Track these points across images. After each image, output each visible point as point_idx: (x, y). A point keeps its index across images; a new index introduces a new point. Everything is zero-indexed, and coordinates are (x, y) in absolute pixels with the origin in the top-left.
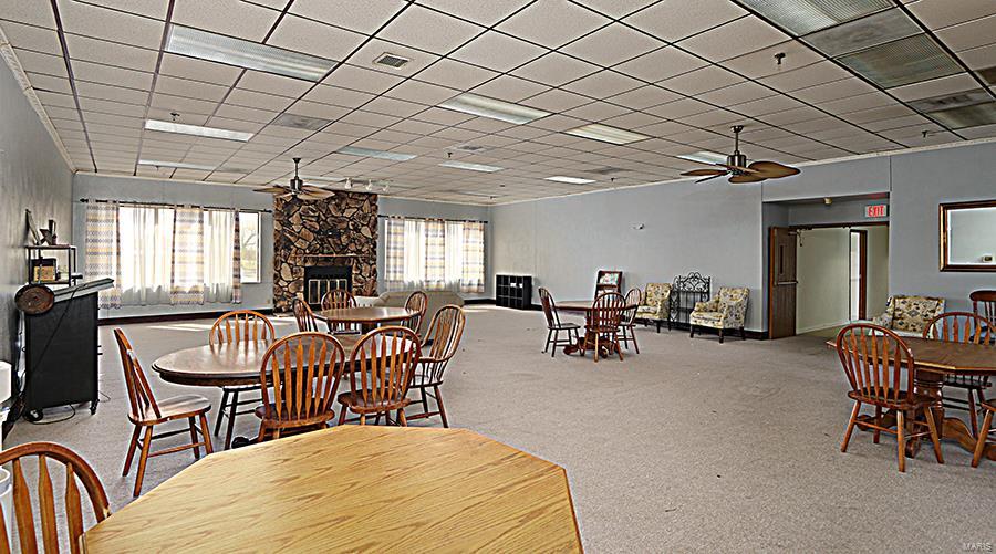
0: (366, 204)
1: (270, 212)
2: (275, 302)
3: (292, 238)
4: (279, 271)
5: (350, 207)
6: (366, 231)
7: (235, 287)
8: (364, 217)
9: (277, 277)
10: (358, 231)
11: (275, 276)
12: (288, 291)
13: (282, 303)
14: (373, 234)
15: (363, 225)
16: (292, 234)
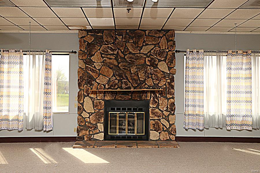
0: (163, 41)
1: (75, 52)
2: (78, 131)
3: (93, 74)
4: (82, 104)
5: (147, 45)
6: (163, 67)
7: (46, 117)
8: (160, 53)
9: (81, 109)
10: (155, 66)
11: (79, 108)
12: (90, 123)
13: (84, 132)
14: (170, 68)
15: (160, 61)
16: (93, 71)
